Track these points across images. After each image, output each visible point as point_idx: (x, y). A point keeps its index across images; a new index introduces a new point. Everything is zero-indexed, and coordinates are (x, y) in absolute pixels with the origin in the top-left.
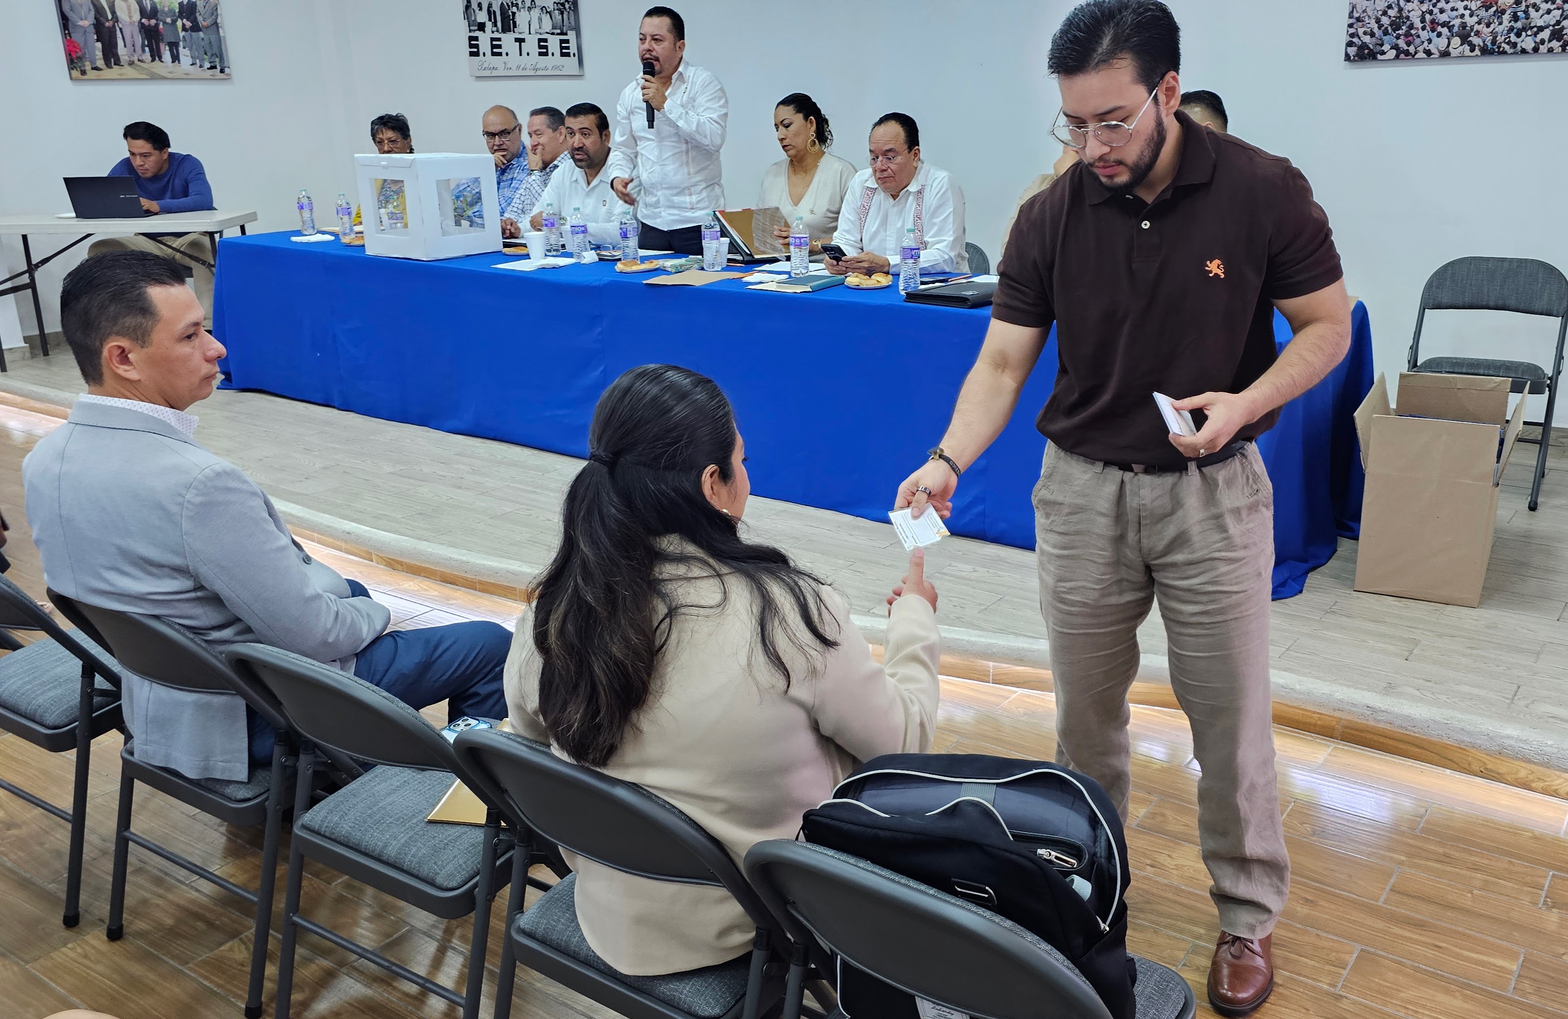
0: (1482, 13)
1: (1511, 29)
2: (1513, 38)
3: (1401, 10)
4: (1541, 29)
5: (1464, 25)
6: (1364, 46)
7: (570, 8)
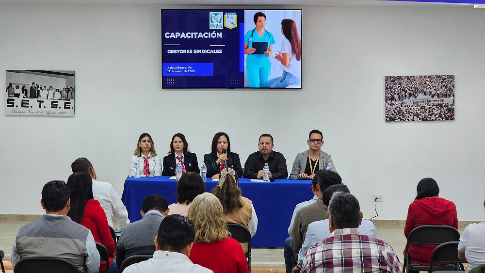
0: (421, 110)
1: (429, 114)
2: (430, 117)
3: (400, 108)
4: (436, 115)
5: (417, 113)
6: (391, 118)
7: (72, 90)
